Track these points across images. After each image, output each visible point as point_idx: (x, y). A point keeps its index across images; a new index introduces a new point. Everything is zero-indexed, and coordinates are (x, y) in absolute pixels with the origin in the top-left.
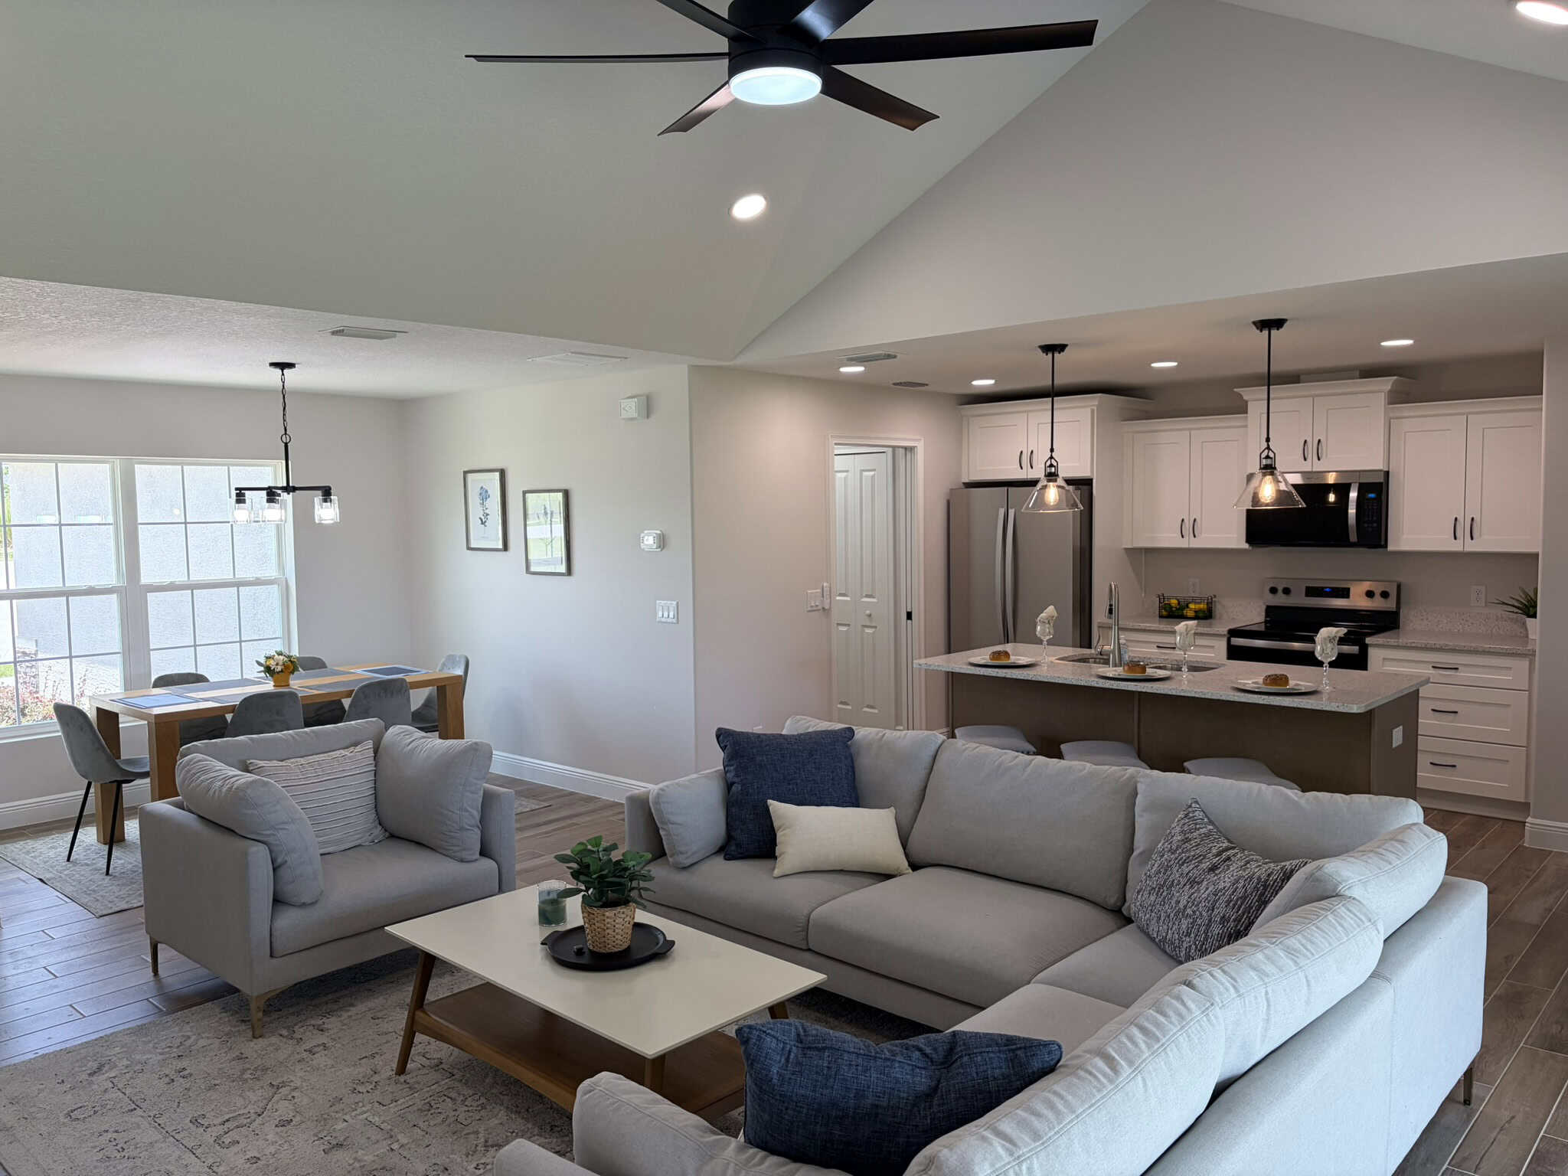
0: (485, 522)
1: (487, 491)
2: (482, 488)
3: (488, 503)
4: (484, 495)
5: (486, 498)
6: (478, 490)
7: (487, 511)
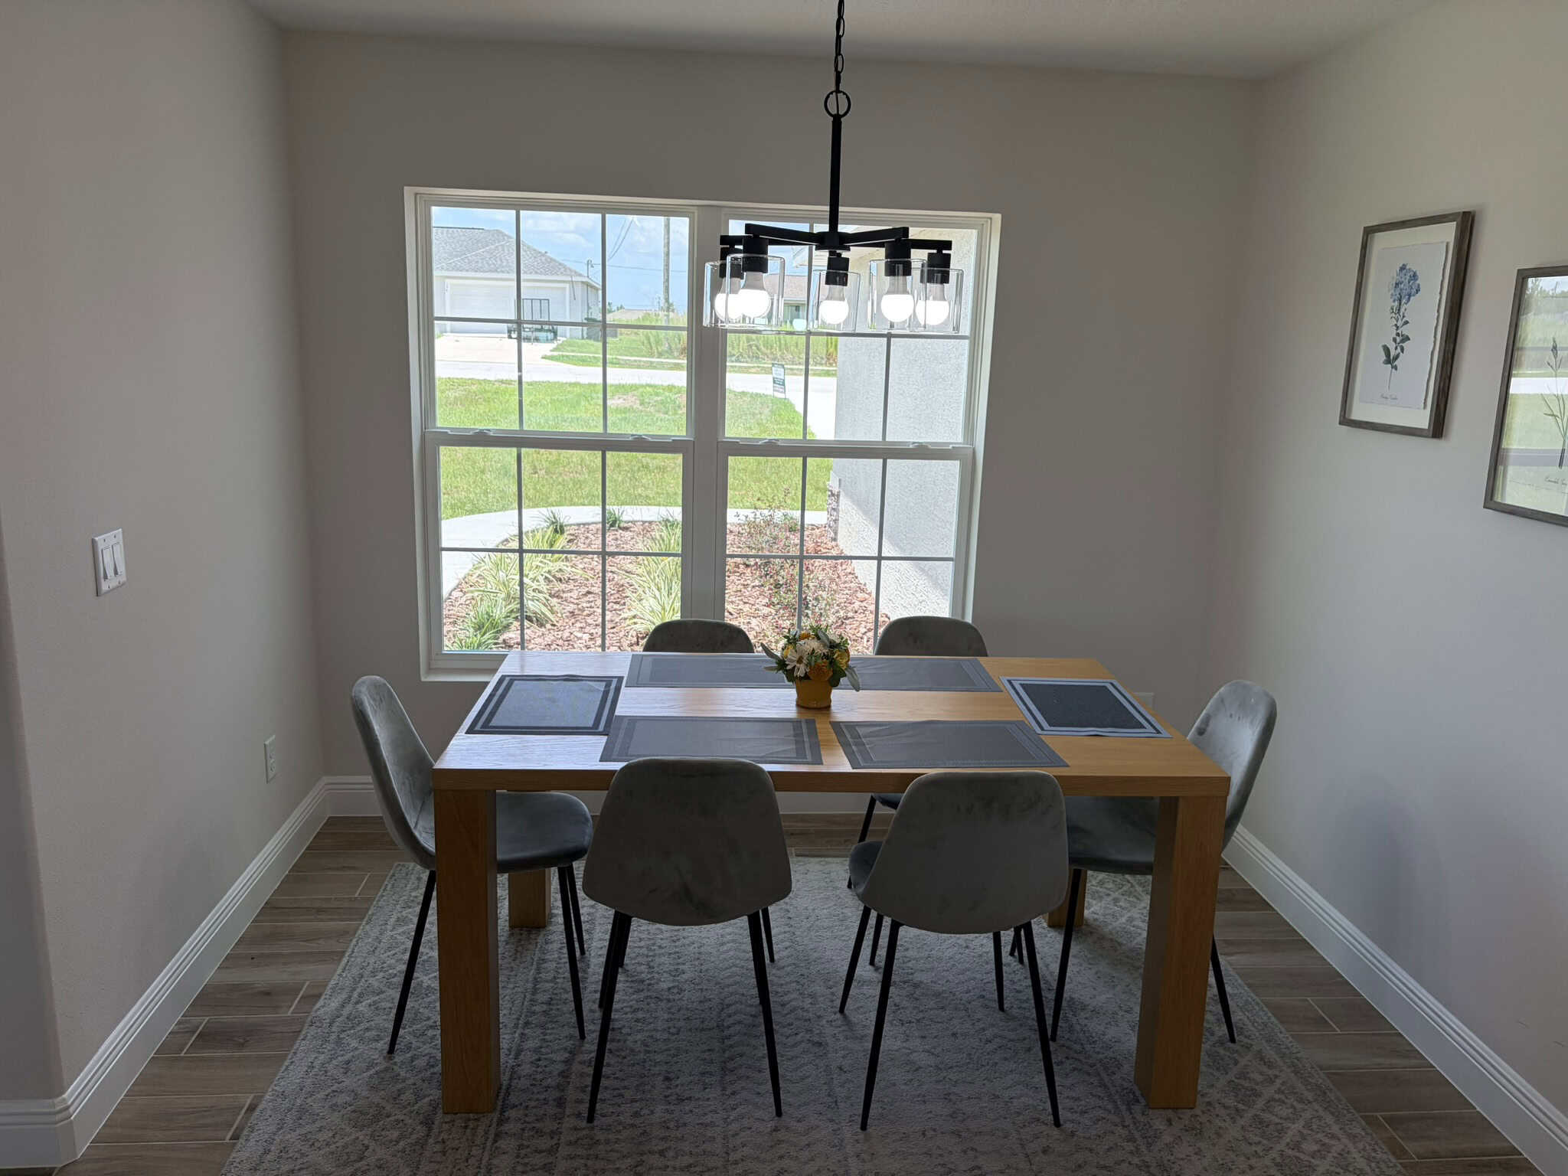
0: (1397, 357)
1: (1415, 276)
2: (1403, 268)
3: (1411, 308)
4: (1406, 287)
5: (1410, 295)
6: (1393, 275)
7: (1405, 330)
